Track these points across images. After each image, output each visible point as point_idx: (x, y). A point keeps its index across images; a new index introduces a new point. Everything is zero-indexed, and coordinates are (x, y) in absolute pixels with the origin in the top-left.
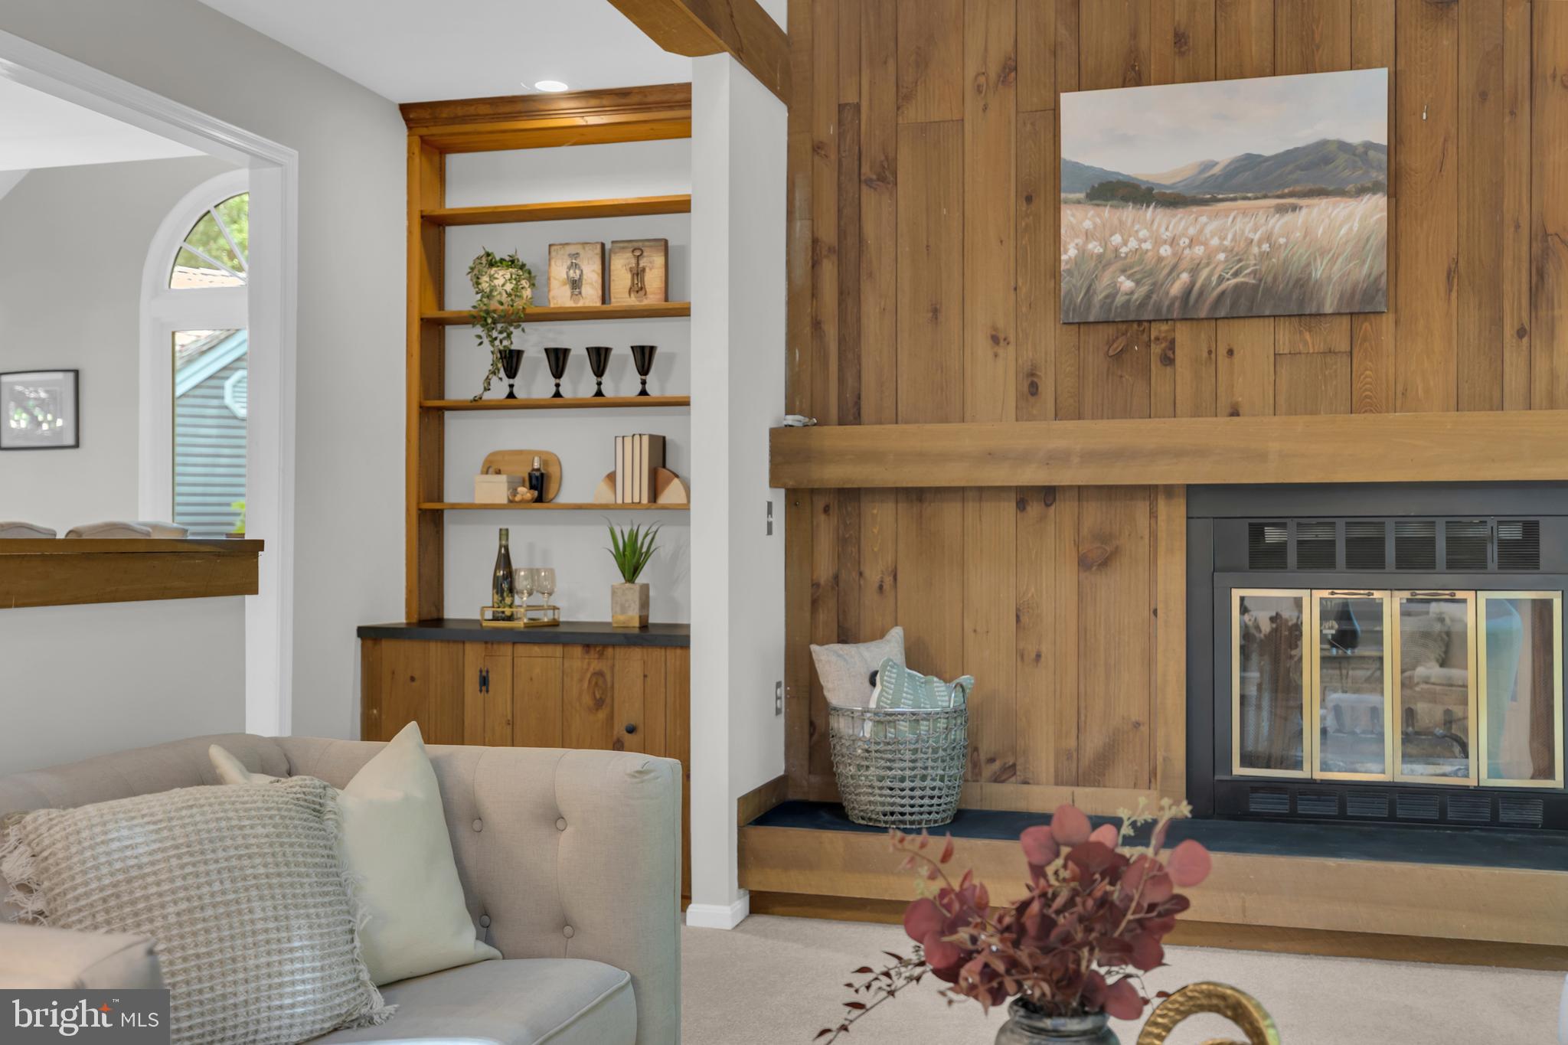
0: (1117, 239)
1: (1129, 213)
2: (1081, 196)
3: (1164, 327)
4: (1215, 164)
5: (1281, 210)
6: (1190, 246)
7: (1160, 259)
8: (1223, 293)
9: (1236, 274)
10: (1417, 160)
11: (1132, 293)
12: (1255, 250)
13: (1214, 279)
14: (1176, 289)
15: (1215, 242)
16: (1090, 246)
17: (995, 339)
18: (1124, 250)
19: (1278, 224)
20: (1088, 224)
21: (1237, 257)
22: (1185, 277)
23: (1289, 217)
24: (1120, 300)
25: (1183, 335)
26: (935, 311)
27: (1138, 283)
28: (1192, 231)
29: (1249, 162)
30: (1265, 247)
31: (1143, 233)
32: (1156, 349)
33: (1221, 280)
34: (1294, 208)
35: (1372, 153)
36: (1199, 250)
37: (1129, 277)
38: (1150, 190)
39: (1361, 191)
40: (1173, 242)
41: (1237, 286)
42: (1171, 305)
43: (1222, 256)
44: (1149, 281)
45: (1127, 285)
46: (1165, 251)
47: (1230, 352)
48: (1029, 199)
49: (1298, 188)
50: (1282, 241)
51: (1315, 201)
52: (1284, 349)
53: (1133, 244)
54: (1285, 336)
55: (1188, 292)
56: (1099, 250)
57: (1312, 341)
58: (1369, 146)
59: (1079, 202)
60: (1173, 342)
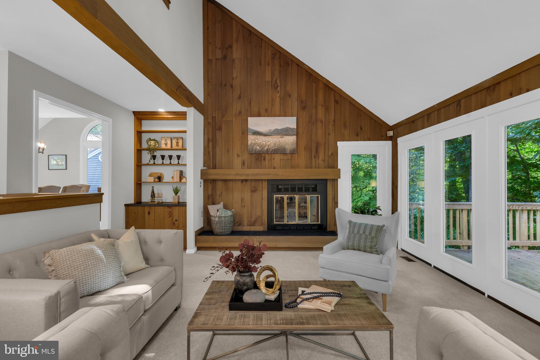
0: (257, 141)
1: (259, 137)
2: (251, 134)
3: (264, 155)
4: (271, 130)
5: (281, 137)
6: (268, 142)
7: (263, 144)
8: (273, 150)
9: (274, 147)
10: (301, 131)
11: (259, 149)
12: (277, 143)
13: (271, 147)
14: (266, 149)
15: (271, 142)
16: (253, 142)
17: (238, 156)
18: (258, 142)
19: (281, 139)
20: (252, 138)
21: (275, 144)
22: (267, 147)
23: (282, 138)
24: (257, 150)
25: (267, 156)
26: (228, 151)
27: (260, 147)
28: (268, 140)
29: (276, 130)
30: (279, 143)
31: (261, 140)
32: (263, 158)
33: (272, 148)
34: (283, 137)
35: (294, 130)
36: (269, 143)
37: (259, 147)
38: (262, 133)
39: (293, 135)
40: (265, 141)
41: (275, 149)
42: (265, 151)
43: (272, 144)
44: (262, 147)
45: (258, 148)
46: (264, 143)
47: (274, 159)
48: (243, 134)
49: (284, 134)
50: (281, 142)
51: (286, 136)
52: (282, 158)
53: (259, 141)
54: (282, 157)
55: (267, 149)
56: (254, 142)
57: (286, 157)
58: (294, 128)
59: (251, 135)
60: (265, 157)
